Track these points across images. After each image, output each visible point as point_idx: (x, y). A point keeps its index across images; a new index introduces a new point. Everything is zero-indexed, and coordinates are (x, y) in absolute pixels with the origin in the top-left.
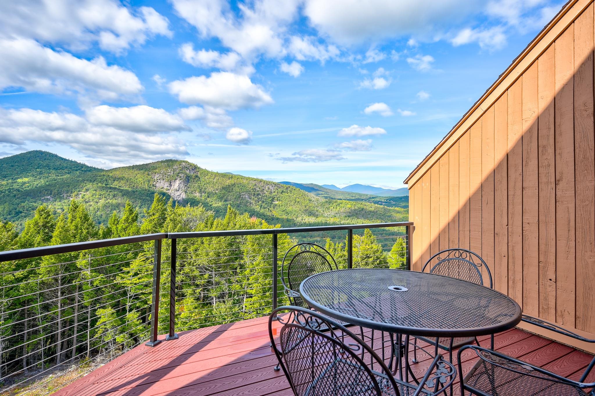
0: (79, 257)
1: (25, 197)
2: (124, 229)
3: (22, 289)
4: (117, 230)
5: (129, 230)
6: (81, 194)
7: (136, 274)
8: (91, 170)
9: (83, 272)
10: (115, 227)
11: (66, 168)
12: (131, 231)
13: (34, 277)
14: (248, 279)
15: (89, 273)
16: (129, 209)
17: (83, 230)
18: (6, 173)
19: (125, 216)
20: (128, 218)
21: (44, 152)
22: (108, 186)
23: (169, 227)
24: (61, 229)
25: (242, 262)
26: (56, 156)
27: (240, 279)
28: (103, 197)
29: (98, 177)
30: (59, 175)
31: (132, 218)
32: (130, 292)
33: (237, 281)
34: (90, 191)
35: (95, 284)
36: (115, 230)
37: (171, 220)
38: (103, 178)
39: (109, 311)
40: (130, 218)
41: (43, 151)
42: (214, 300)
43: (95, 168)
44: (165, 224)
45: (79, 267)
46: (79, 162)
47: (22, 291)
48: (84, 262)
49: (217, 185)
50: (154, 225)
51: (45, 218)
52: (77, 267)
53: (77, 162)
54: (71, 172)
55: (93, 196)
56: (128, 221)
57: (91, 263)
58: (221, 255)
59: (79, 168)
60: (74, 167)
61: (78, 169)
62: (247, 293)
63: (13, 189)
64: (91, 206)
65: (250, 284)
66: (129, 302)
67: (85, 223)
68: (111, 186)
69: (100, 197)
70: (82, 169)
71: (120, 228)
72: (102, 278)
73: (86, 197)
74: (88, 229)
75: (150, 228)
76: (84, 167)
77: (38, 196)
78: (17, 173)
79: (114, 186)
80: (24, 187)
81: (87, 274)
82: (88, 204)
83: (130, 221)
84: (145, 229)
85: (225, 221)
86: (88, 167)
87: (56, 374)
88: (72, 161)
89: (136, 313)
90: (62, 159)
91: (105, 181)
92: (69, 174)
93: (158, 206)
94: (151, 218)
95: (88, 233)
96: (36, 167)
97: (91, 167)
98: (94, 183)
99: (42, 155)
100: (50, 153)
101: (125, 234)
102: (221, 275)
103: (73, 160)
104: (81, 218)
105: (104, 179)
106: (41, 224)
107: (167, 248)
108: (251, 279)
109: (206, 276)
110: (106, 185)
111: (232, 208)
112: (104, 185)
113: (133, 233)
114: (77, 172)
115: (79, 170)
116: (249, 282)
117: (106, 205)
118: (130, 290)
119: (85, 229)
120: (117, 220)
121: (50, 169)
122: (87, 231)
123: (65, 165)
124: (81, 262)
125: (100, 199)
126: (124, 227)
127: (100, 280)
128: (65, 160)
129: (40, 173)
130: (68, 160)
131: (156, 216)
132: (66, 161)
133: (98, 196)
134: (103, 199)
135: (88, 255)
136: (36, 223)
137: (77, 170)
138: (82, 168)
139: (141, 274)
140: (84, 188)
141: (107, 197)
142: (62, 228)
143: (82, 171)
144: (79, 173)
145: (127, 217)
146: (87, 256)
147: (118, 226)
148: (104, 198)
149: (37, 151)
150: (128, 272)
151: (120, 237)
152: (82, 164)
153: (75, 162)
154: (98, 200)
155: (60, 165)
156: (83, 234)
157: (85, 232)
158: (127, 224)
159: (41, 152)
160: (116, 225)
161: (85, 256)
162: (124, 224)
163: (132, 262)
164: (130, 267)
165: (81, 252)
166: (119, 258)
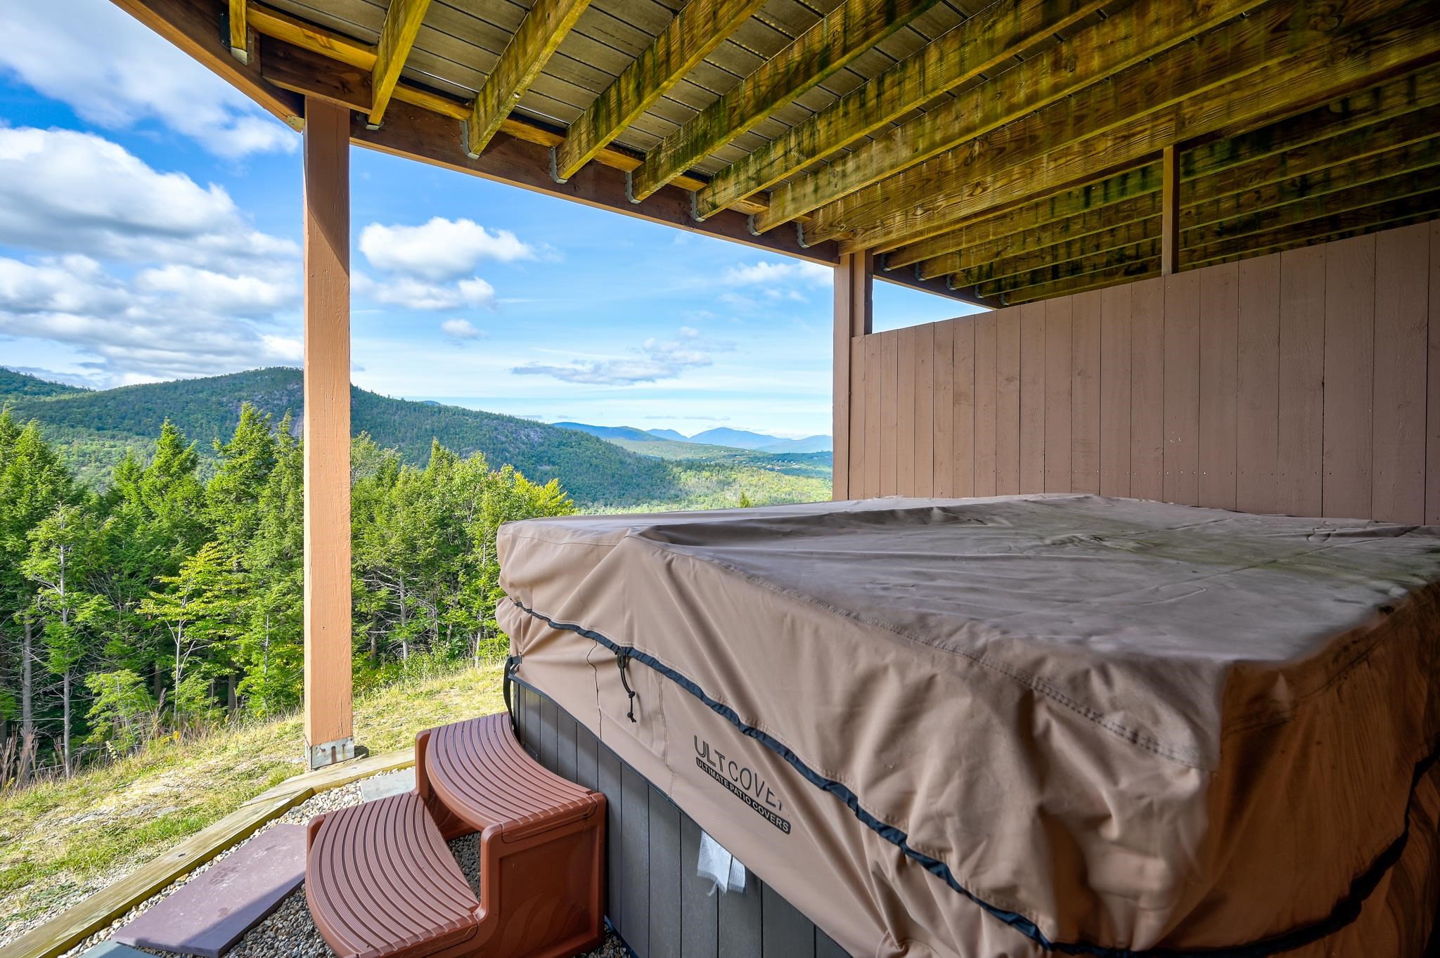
0: (29, 554)
2: (159, 491)
4: (139, 493)
5: (173, 493)
7: (197, 593)
9: (43, 592)
10: (131, 486)
12: (179, 495)
14: (485, 598)
15: (62, 593)
17: (39, 487)
19: (161, 460)
20: (168, 464)
22: (105, 431)
23: (285, 481)
25: (470, 558)
27: (466, 597)
28: (93, 459)
29: (75, 410)
31: (181, 464)
32: (182, 637)
33: (459, 603)
35: (79, 619)
36: (133, 493)
37: (288, 466)
38: (90, 412)
39: (126, 676)
40: (176, 463)
42: (404, 647)
44: (273, 475)
45: (31, 578)
48: (46, 564)
49: (403, 430)
50: (243, 479)
52: (26, 580)
56: (168, 470)
57: (66, 569)
58: (420, 542)
59: (15, 384)
62: (482, 629)
65: (489, 608)
66: (181, 662)
67: (42, 468)
68: (115, 432)
69: (81, 458)
70: (26, 389)
71: (146, 488)
72: (100, 604)
74: (52, 482)
75: (231, 485)
76: (32, 383)
81: (57, 595)
83: (173, 469)
84: (217, 487)
85: (427, 473)
89: (200, 680)
91: (96, 420)
93: (252, 433)
94: (234, 461)
95: (54, 492)
98: (62, 425)
101: (163, 500)
102: (421, 592)
105: (91, 415)
107: (279, 531)
108: (492, 597)
109: (383, 593)
110: (99, 429)
111: (442, 448)
112: (93, 430)
113: (183, 499)
114: (9, 395)
116: (489, 603)
117: (100, 481)
118: (182, 633)
119: (43, 484)
120: (138, 471)
124: (35, 566)
125: (83, 464)
126: (157, 485)
127: (94, 610)
131: (247, 458)
133: (75, 457)
134: (93, 464)
135: (58, 547)
137: (7, 391)
139: (210, 591)
141: (104, 460)
143: (26, 393)
144: (16, 398)
145: (167, 461)
146: (53, 549)
147: (140, 483)
148: (95, 462)
150: (176, 590)
152: (25, 377)
154: (76, 469)
156: (38, 495)
157: (44, 490)
158: (165, 479)
160: (136, 481)
161: (46, 549)
162: (158, 477)
163: (186, 563)
164: (180, 576)
165: (36, 540)
166: (149, 557)
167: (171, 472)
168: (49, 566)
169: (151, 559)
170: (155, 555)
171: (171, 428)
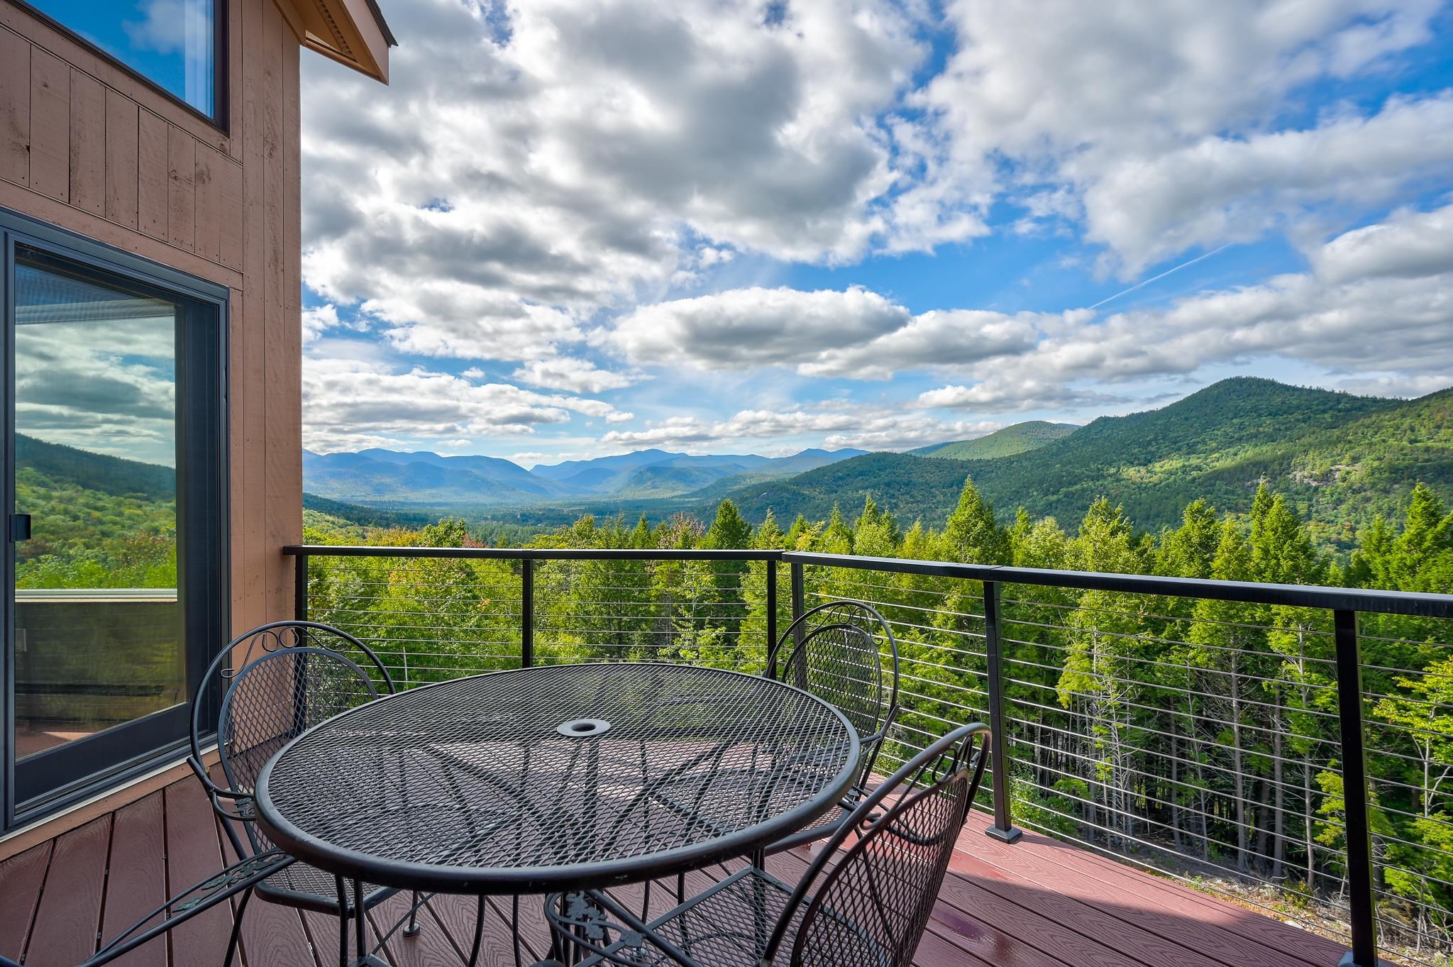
0: (1274, 627)
1: (1212, 481)
2: (1411, 567)
3: (1159, 671)
4: (1387, 569)
5: (1426, 573)
6: (1338, 470)
8: (1363, 405)
9: (1286, 667)
10: (1378, 560)
11: (1298, 408)
12: (1433, 575)
13: (1180, 651)
15: (1301, 671)
16: (1424, 508)
17: (1282, 562)
18: (1175, 435)
19: (1412, 531)
20: (1420, 536)
21: (1247, 379)
22: (1418, 444)
24: (1227, 554)
26: (1273, 383)
28: (1405, 475)
29: (1386, 423)
30: (1282, 428)
31: (1436, 538)
32: (1431, 755)
34: (1364, 461)
35: (1318, 702)
36: (1380, 568)
38: (1402, 424)
40: (1429, 537)
41: (1244, 377)
43: (1374, 400)
46: (1328, 390)
47: (1159, 675)
48: (1286, 639)
51: (1204, 527)
52: (1272, 651)
53: (1324, 392)
54: (1310, 417)
55: (1373, 474)
56: (1420, 544)
57: (1304, 647)
59: (1330, 404)
60: (1318, 405)
61: (1327, 407)
63: (1190, 466)
64: (1368, 500)
66: (1431, 786)
67: (1285, 543)
68: (1430, 443)
69: (1393, 475)
70: (1340, 406)
71: (1395, 564)
73: (1353, 478)
74: (1292, 558)
76: (1345, 400)
77: (1238, 480)
78: (1196, 433)
79: (1440, 445)
80: (1209, 460)
81: (1298, 672)
82: (1359, 496)
83: (1427, 544)
86: (1355, 399)
87: (1231, 884)
88: (1310, 390)
89: (1446, 825)
90: (1287, 388)
91: (1409, 432)
92: (1304, 422)
95: (1293, 568)
96: (1230, 415)
97: (1363, 398)
99: (1241, 385)
100: (1260, 380)
101: (1414, 582)
103: (1314, 387)
104: (1275, 531)
105: (1405, 426)
106: (1195, 540)
110: (1411, 442)
112: (1405, 443)
113: (1441, 582)
114: (1326, 415)
115: (1331, 408)
118: (1431, 750)
119: (1285, 559)
120: (1388, 540)
121: (1260, 416)
122: (1291, 563)
123: (1295, 403)
124: (1279, 640)
125: (1395, 481)
126: (1408, 563)
127: (1331, 697)
128: (1295, 389)
129: (1239, 428)
130: (1302, 389)
132: (1297, 393)
133: (1387, 474)
135: (1296, 622)
136: (1188, 538)
137: (1324, 412)
138: (1339, 403)
140: (1347, 456)
141: (1419, 477)
142: (1230, 552)
143: (1340, 411)
144: (1332, 417)
145: (1419, 534)
146: (1293, 626)
147: (1390, 557)
149: (1231, 380)
150: (1422, 696)
151: (1396, 588)
152: (1339, 394)
153: (1320, 391)
154: (1388, 486)
155: (1283, 403)
156: (1280, 570)
157: (1285, 565)
158: (1418, 555)
159: (1239, 381)
160: (1384, 554)
161: (1287, 624)
162: (1408, 552)
163: (1431, 669)
164: (1425, 682)
165: (1278, 614)
166: (1391, 650)
167: (1423, 547)
168: (1290, 643)
169: (1394, 652)
170: (1400, 648)
171: (1425, 493)
